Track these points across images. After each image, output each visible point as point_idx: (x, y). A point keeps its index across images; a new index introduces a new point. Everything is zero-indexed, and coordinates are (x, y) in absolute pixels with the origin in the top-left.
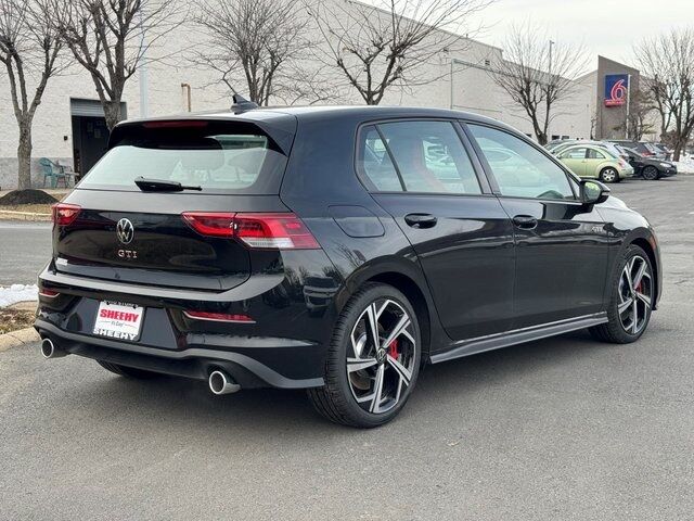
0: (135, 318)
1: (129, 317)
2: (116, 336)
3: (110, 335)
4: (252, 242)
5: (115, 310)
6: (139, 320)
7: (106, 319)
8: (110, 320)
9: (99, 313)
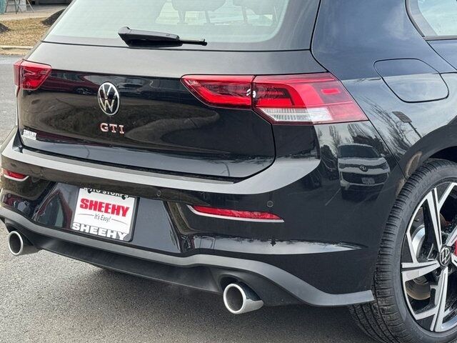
0: (125, 211)
1: (116, 210)
2: (101, 233)
3: (93, 232)
4: (276, 114)
5: (99, 201)
6: (130, 213)
7: (87, 211)
8: (92, 212)
9: (79, 203)
